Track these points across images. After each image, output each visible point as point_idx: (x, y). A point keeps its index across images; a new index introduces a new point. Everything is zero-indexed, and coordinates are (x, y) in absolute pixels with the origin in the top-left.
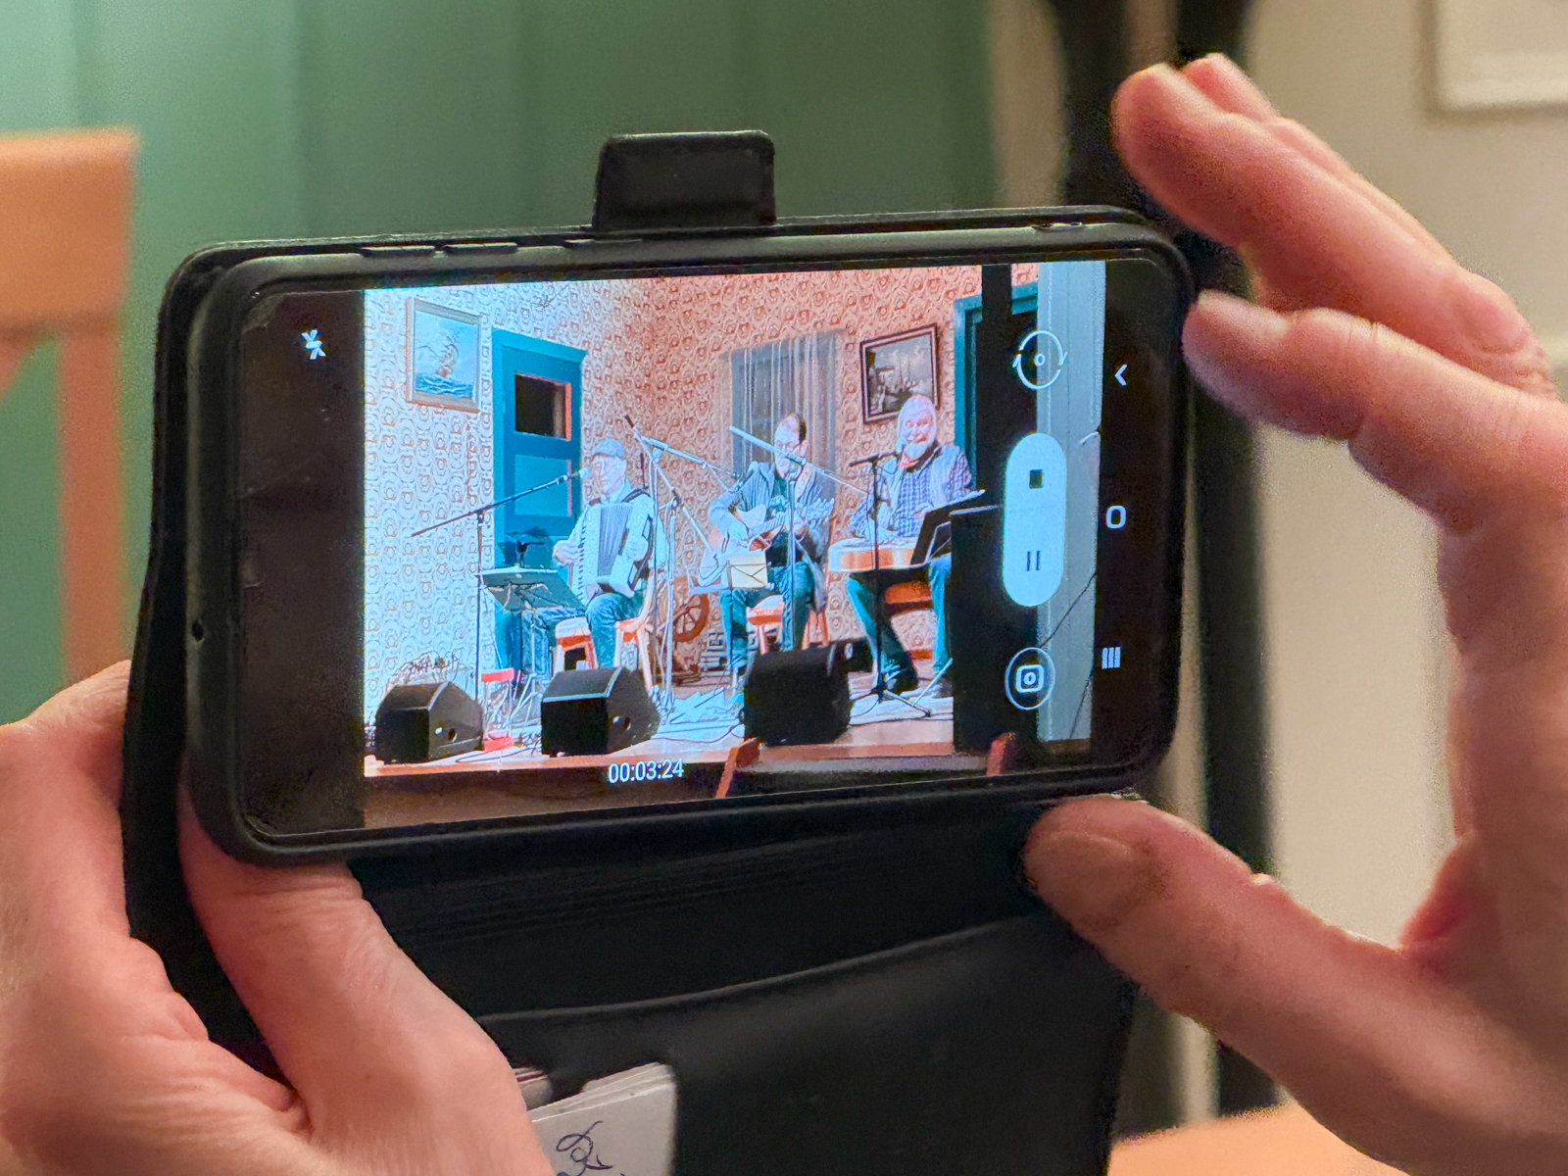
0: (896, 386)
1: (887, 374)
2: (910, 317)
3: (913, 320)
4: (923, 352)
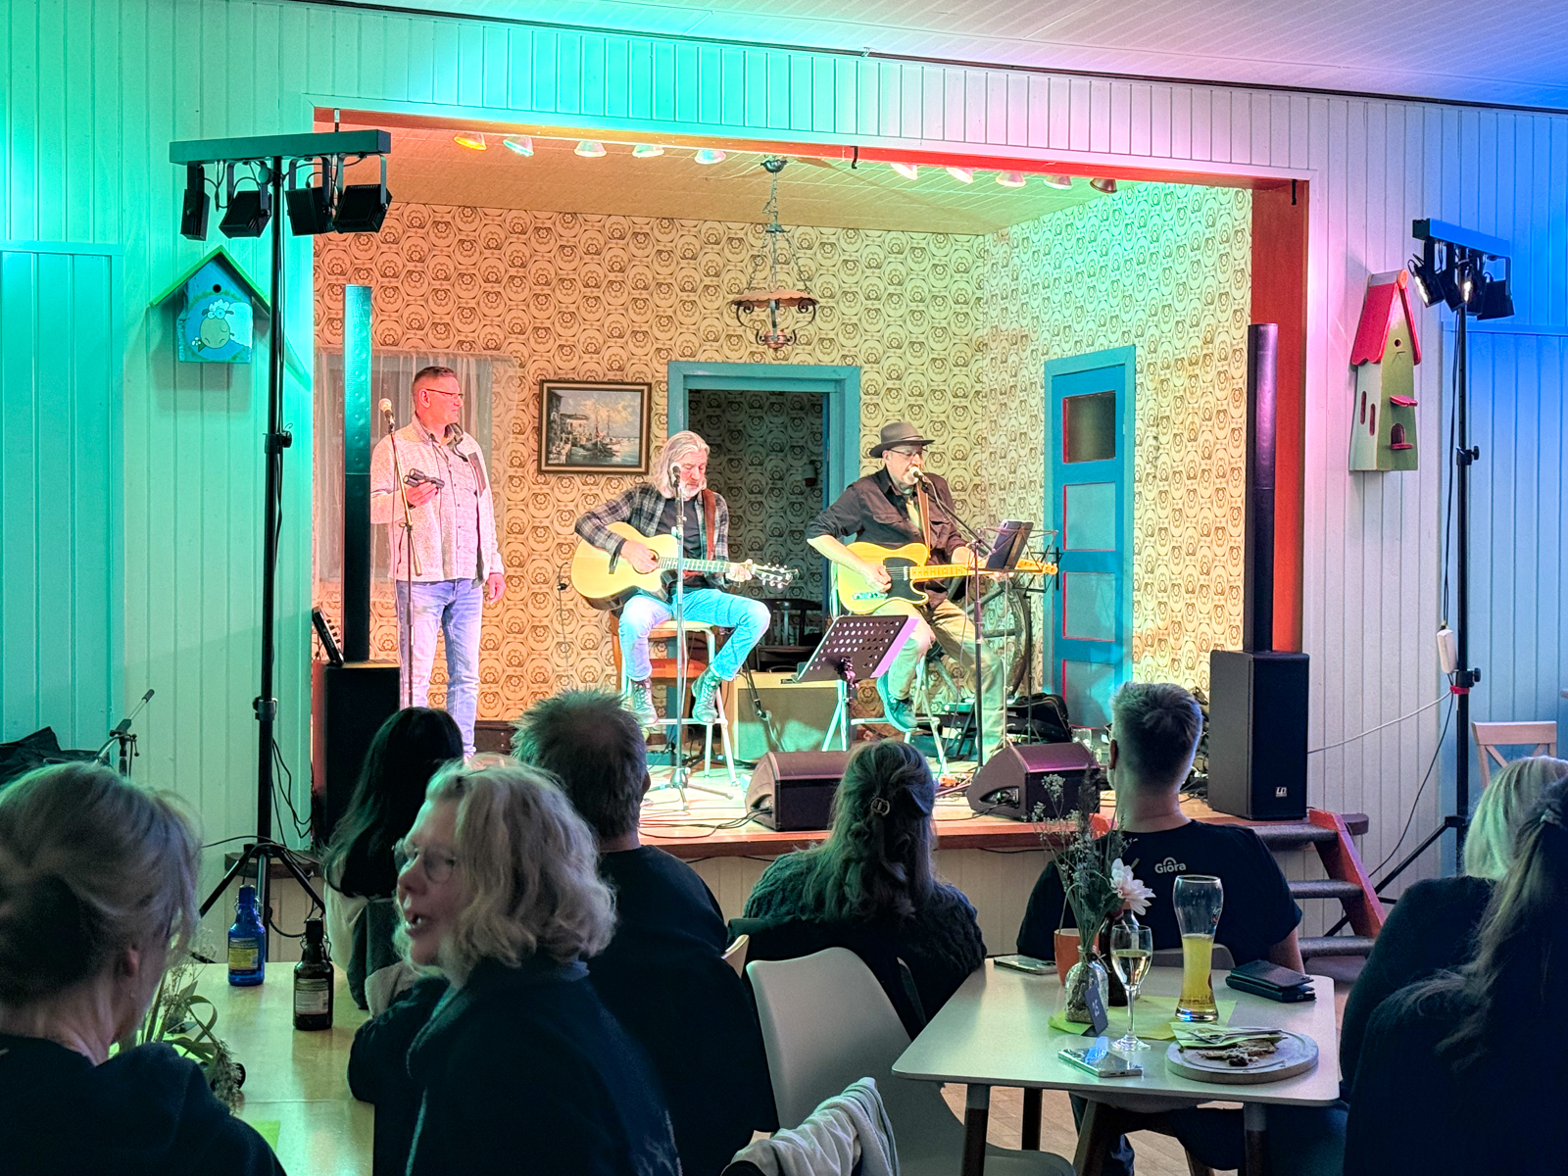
0: (588, 440)
1: (575, 422)
2: (605, 364)
3: (611, 369)
4: (630, 410)
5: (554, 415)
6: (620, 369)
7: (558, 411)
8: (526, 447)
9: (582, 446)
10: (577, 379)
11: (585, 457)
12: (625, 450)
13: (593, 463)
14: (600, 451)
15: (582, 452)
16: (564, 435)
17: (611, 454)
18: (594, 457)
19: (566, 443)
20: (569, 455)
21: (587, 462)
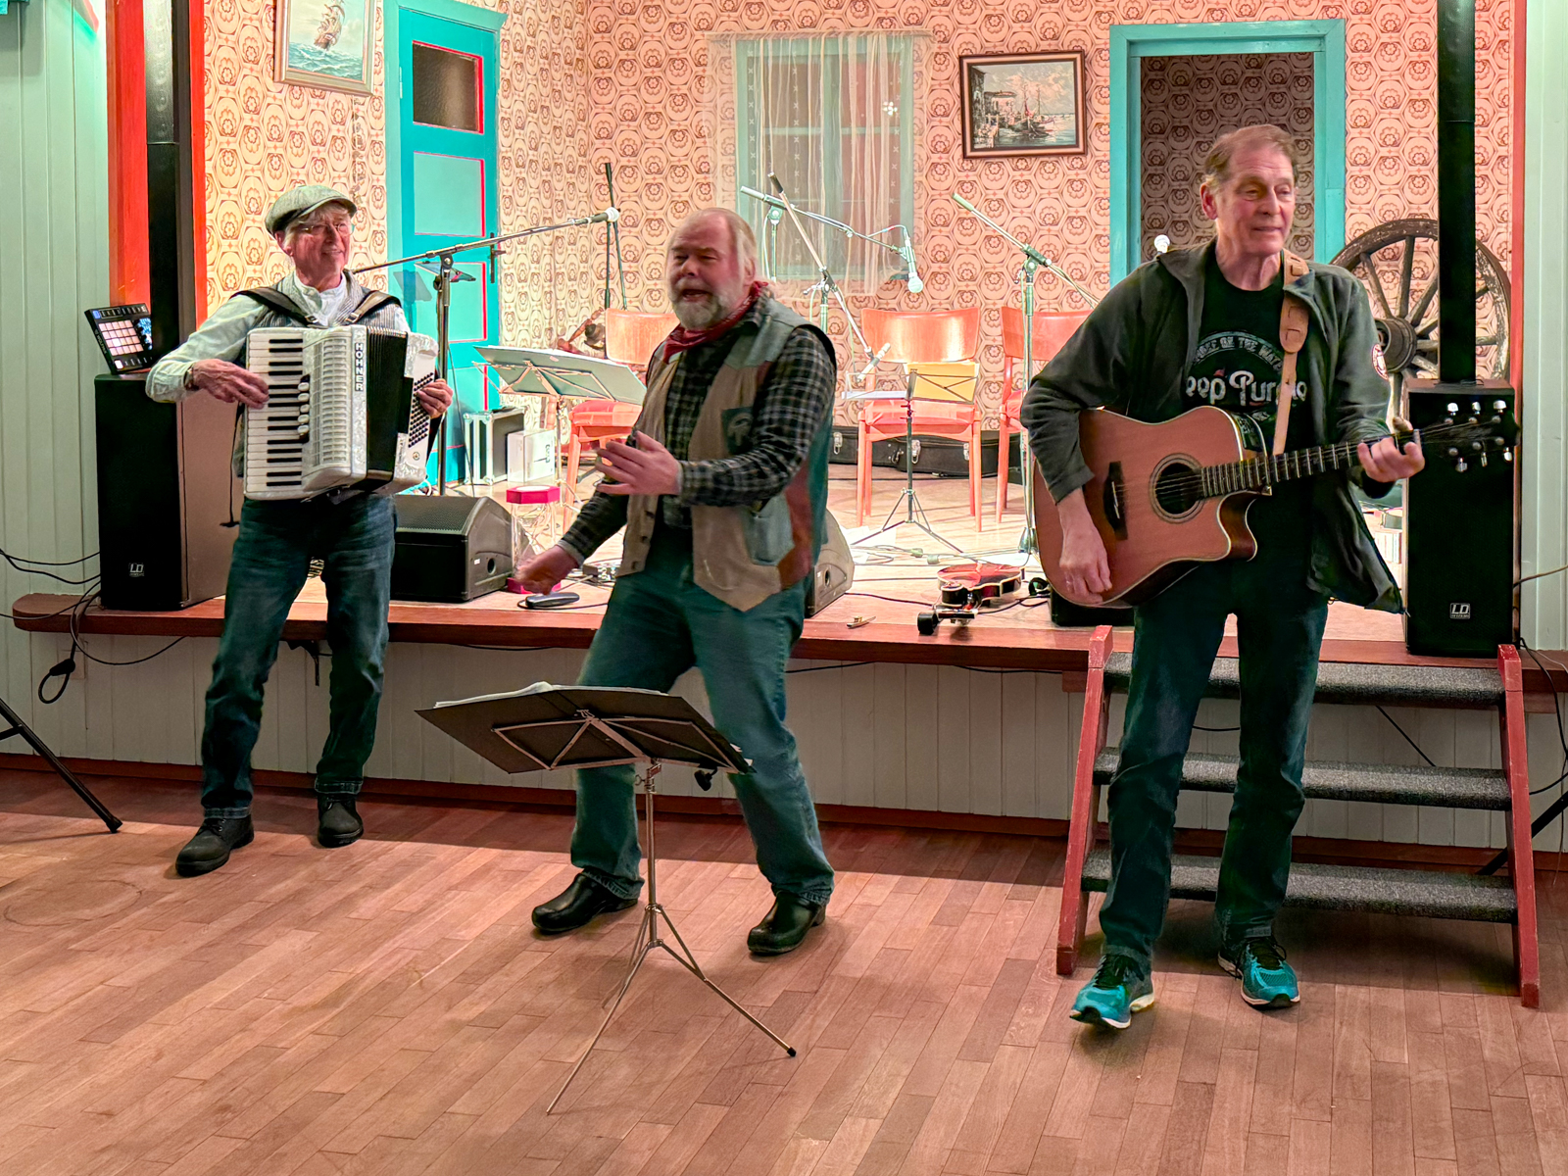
0: (1017, 119)
1: (1001, 101)
2: (1037, 33)
3: (1044, 38)
4: (1062, 82)
5: (977, 94)
6: (1055, 38)
7: (981, 90)
8: (950, 130)
9: (1010, 127)
10: (1006, 51)
11: (1014, 139)
12: (1060, 129)
13: (1025, 144)
14: (1032, 131)
15: (1010, 133)
16: (989, 116)
17: (1043, 134)
18: (1025, 138)
19: (992, 124)
20: (997, 138)
21: (1017, 144)
